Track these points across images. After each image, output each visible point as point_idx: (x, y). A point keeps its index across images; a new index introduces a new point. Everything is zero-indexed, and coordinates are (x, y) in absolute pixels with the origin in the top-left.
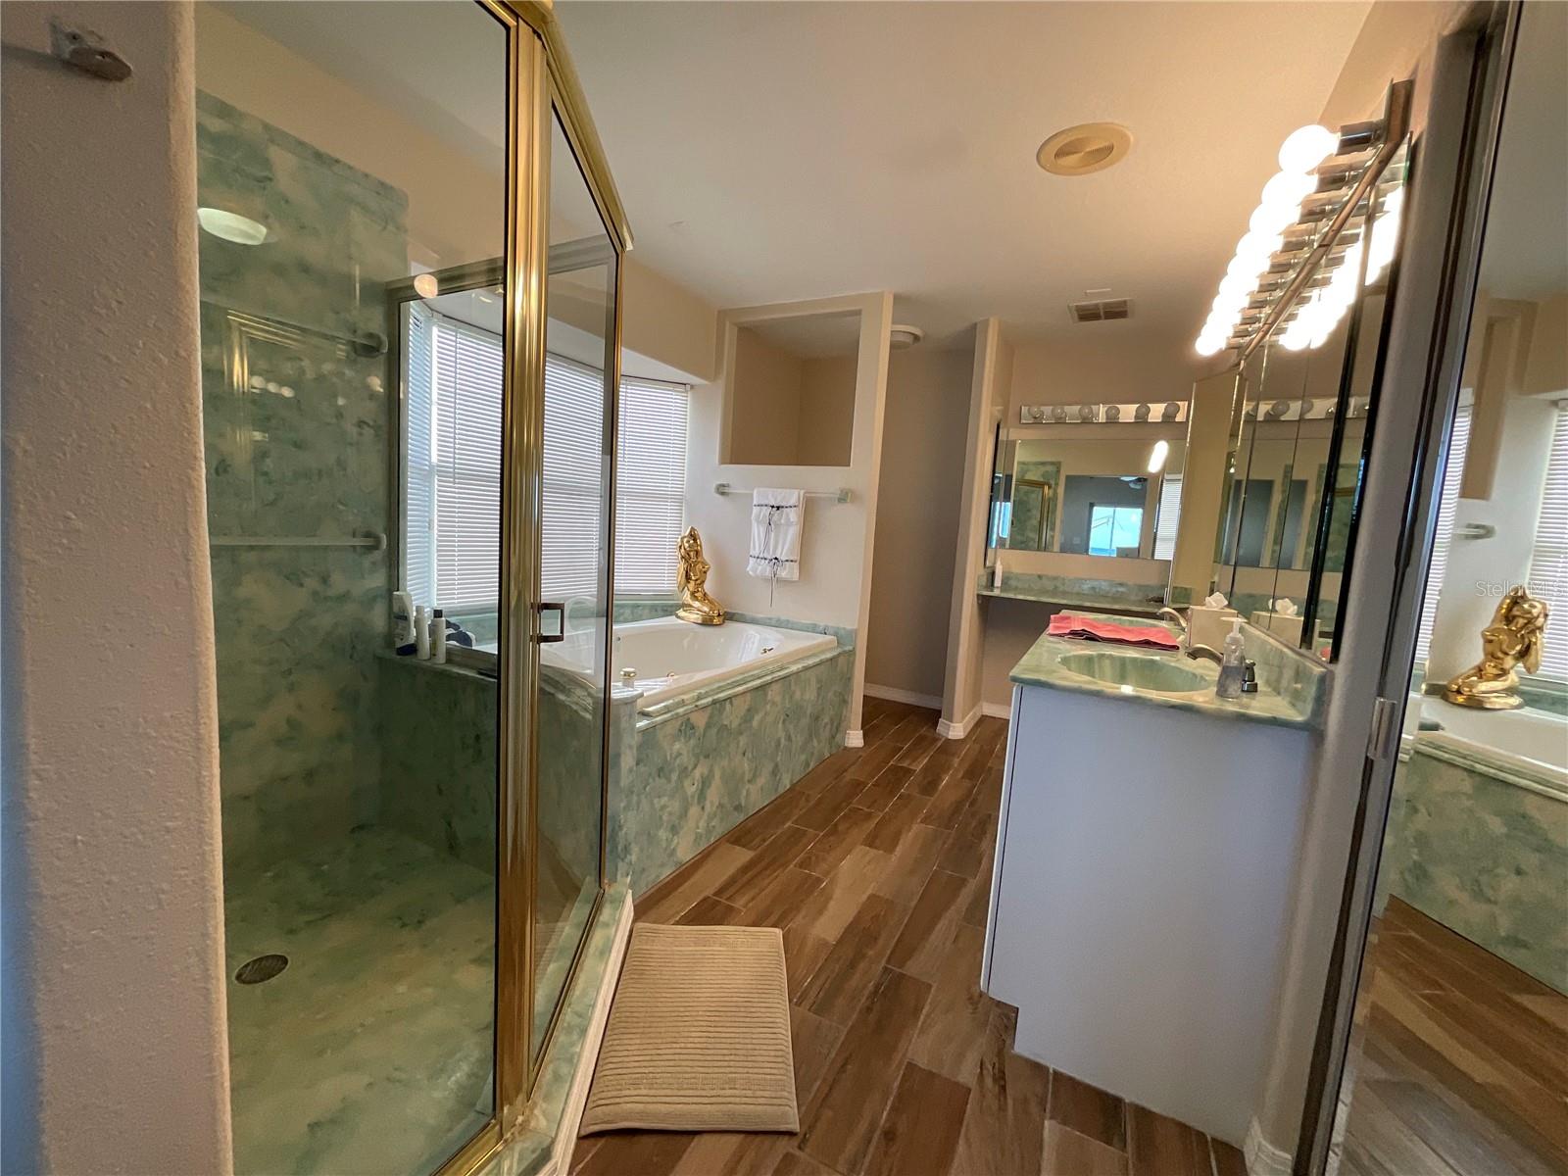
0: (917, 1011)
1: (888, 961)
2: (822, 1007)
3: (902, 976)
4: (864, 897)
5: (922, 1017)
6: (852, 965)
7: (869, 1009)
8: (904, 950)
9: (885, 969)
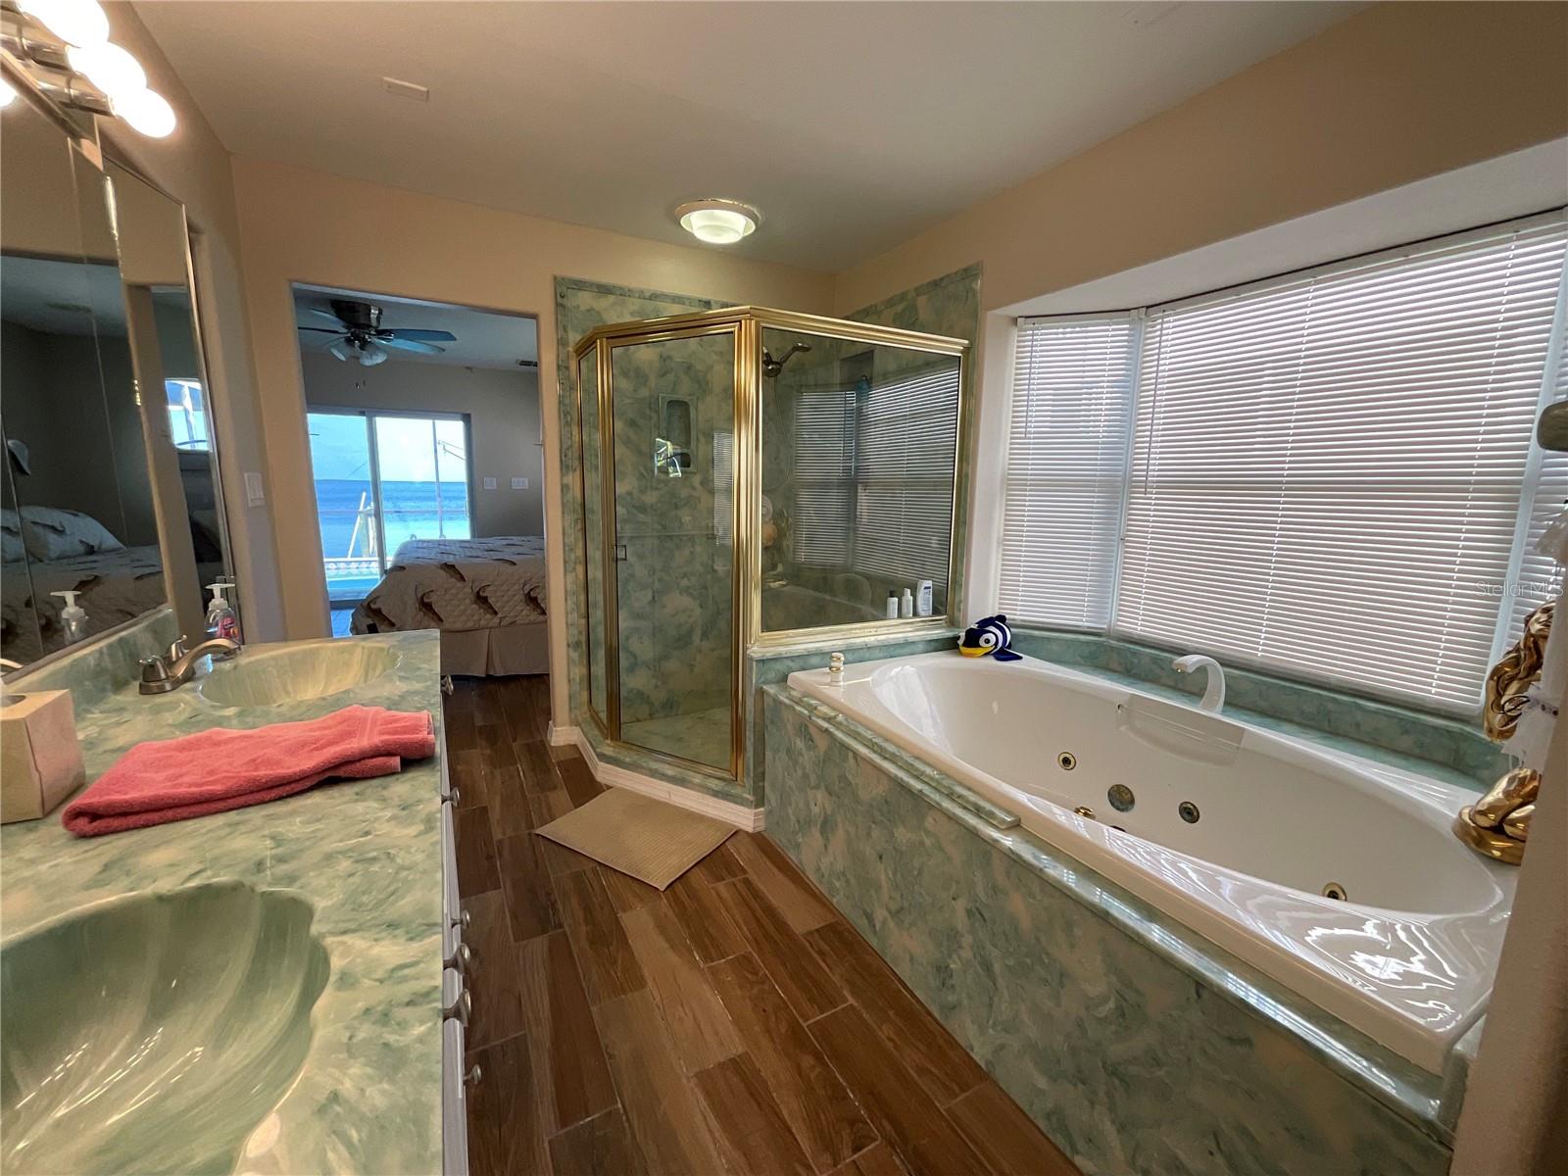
0: (514, 916)
1: (565, 933)
2: (578, 878)
3: (544, 931)
4: (646, 973)
5: (508, 914)
6: (587, 909)
7: (548, 894)
8: (560, 953)
9: (561, 926)
